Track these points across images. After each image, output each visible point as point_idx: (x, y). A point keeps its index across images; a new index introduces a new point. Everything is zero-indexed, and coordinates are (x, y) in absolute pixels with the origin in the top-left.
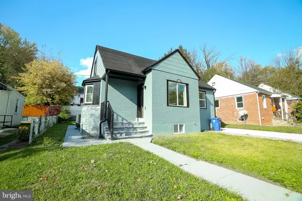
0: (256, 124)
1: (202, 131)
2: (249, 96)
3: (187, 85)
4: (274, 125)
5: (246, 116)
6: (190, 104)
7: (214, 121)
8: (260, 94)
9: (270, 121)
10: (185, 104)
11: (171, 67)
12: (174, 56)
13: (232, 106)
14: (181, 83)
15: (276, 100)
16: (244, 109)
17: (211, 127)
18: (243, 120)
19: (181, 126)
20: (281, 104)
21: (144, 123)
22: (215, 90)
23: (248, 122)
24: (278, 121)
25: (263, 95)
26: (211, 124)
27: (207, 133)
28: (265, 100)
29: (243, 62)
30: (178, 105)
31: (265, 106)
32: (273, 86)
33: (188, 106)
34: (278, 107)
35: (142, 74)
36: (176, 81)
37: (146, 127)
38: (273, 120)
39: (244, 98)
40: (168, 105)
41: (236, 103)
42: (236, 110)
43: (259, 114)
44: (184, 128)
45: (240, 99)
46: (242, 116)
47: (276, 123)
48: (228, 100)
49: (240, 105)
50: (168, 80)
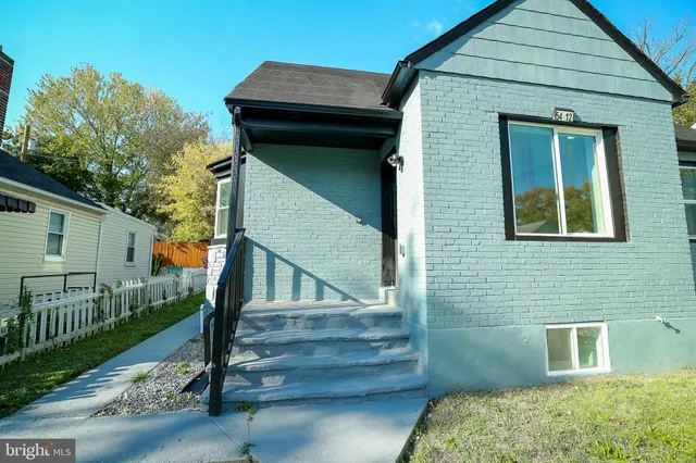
3: (610, 132)
6: (633, 225)
10: (605, 228)
11: (519, 54)
14: (577, 124)
19: (587, 341)
30: (564, 233)
33: (621, 234)
36: (548, 115)
40: (510, 235)
44: (602, 344)
50: (503, 118)
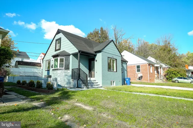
0: (146, 82)
1: (122, 85)
2: (144, 65)
3: (116, 60)
4: (155, 82)
5: (142, 77)
6: (117, 71)
7: (127, 80)
8: (149, 65)
9: (153, 80)
10: (115, 70)
11: (109, 50)
12: (111, 44)
13: (134, 71)
14: (114, 59)
15: (157, 68)
16: (141, 73)
17: (125, 83)
18: (140, 79)
19: (114, 82)
20: (159, 70)
21: (96, 80)
22: (128, 62)
23: (143, 80)
24: (158, 80)
25: (151, 65)
26: (125, 81)
27: (124, 86)
28: (151, 68)
29: (140, 42)
30: (112, 71)
31: (151, 72)
32: (156, 59)
33: (116, 72)
34: (158, 72)
35: (94, 53)
36: (112, 57)
37: (98, 83)
38: (155, 80)
39: (141, 66)
40: (108, 71)
41: (136, 69)
42: (136, 73)
43: (148, 76)
45: (138, 67)
46: (139, 77)
47: (157, 81)
48: (132, 67)
49: (139, 71)
50: (108, 57)
